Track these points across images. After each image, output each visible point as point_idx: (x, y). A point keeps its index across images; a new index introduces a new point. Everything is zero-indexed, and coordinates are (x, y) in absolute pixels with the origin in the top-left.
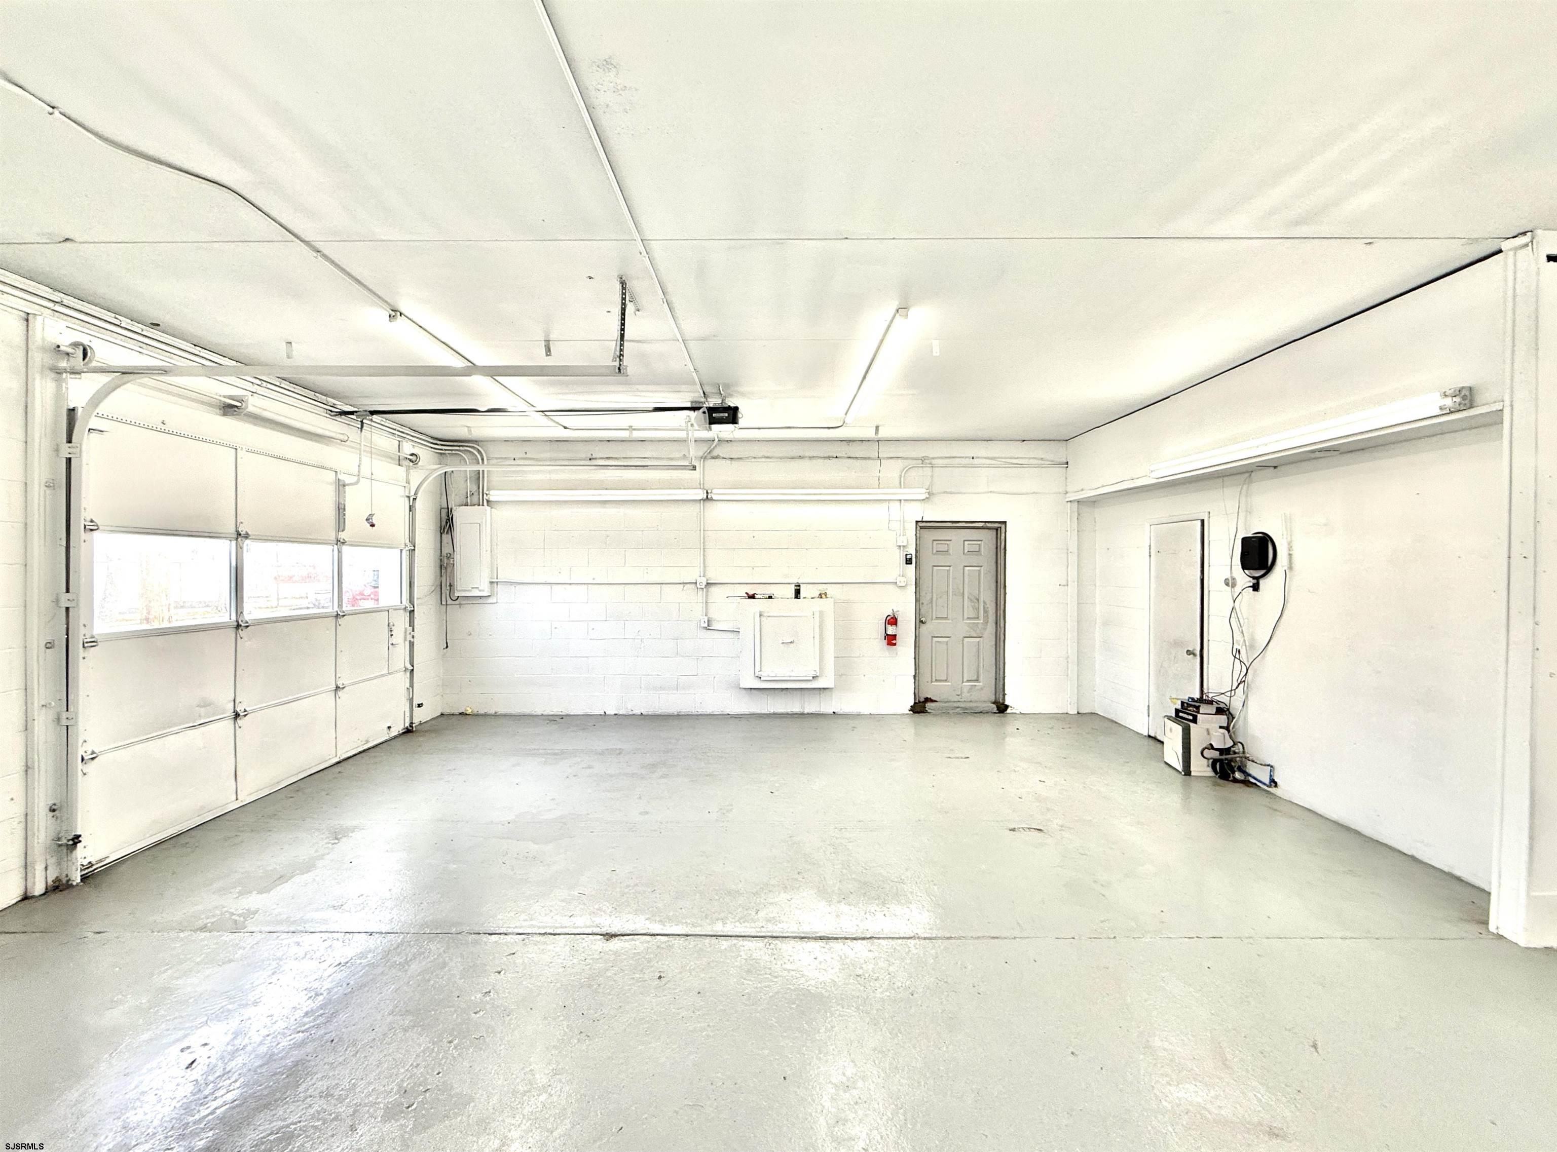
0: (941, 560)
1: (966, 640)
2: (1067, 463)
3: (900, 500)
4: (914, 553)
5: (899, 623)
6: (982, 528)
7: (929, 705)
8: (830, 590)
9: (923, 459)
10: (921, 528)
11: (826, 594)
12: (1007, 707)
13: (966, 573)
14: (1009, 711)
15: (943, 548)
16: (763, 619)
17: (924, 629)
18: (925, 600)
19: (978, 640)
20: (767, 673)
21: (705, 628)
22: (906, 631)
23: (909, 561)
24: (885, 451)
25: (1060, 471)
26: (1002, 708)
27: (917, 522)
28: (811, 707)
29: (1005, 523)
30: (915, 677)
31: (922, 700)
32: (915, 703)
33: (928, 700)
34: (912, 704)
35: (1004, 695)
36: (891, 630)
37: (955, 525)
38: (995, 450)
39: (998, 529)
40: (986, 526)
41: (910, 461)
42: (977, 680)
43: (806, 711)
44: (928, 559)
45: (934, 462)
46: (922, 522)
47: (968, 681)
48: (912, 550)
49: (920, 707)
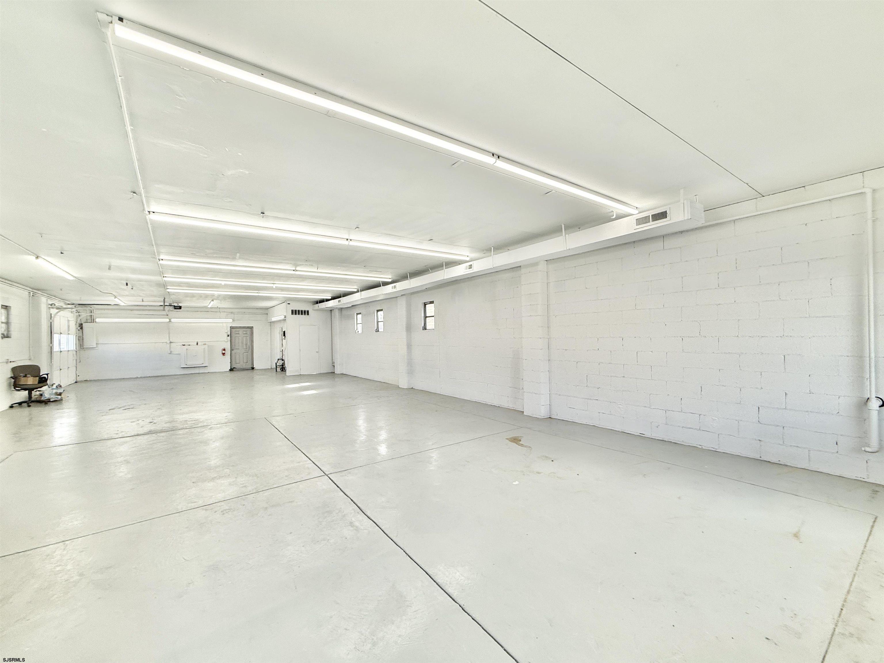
0: (237, 335)
1: (244, 354)
2: (267, 314)
3: (226, 322)
4: (230, 334)
5: (226, 350)
6: (247, 328)
7: (234, 369)
8: (206, 343)
9: (232, 313)
10: (232, 328)
11: (205, 344)
12: (254, 368)
13: (244, 338)
14: (255, 369)
15: (238, 332)
16: (188, 351)
17: (233, 352)
18: (233, 344)
19: (247, 353)
20: (188, 364)
21: (170, 353)
22: (228, 352)
23: (228, 336)
24: (221, 310)
25: (266, 315)
26: (253, 368)
27: (230, 327)
28: (202, 371)
29: (253, 327)
30: (230, 363)
31: (233, 368)
32: (231, 369)
33: (234, 368)
34: (230, 369)
35: (253, 365)
36: (224, 352)
37: (240, 327)
38: (250, 311)
39: (252, 328)
40: (248, 328)
41: (228, 313)
42: (247, 363)
43: (200, 372)
44: (234, 335)
45: (235, 313)
46: (232, 327)
47: (245, 363)
48: (229, 333)
49: (231, 370)
